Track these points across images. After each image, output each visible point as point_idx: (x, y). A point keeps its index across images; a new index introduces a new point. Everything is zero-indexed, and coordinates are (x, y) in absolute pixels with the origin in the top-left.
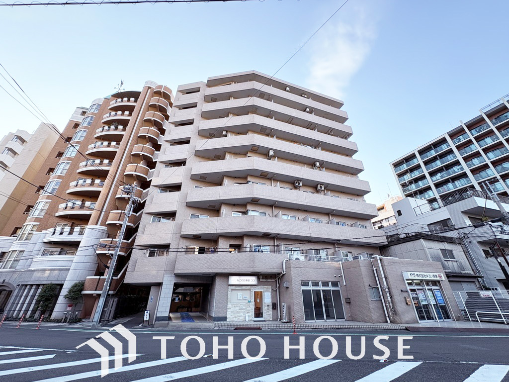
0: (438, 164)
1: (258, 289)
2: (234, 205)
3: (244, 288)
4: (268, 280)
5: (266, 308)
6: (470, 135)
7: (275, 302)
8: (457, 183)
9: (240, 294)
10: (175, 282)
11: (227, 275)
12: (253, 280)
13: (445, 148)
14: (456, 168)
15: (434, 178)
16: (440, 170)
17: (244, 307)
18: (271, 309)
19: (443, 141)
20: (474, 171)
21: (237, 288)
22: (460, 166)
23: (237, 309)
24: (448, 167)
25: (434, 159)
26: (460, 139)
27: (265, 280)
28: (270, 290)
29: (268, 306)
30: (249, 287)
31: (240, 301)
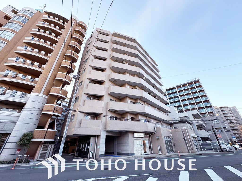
0: (172, 96)
1: (144, 139)
2: (131, 98)
3: (139, 139)
4: (147, 135)
5: (147, 148)
6: (183, 88)
7: (150, 145)
8: (176, 103)
9: (138, 141)
10: (106, 135)
11: (133, 132)
12: (142, 135)
13: (174, 91)
14: (177, 98)
15: (170, 100)
16: (172, 98)
17: (140, 148)
18: (149, 149)
19: (174, 88)
20: (182, 101)
21: (137, 139)
22: (178, 98)
23: (138, 149)
24: (175, 97)
25: (171, 94)
26: (179, 89)
27: (146, 135)
28: (148, 140)
29: (148, 147)
30: (141, 138)
31: (138, 145)
